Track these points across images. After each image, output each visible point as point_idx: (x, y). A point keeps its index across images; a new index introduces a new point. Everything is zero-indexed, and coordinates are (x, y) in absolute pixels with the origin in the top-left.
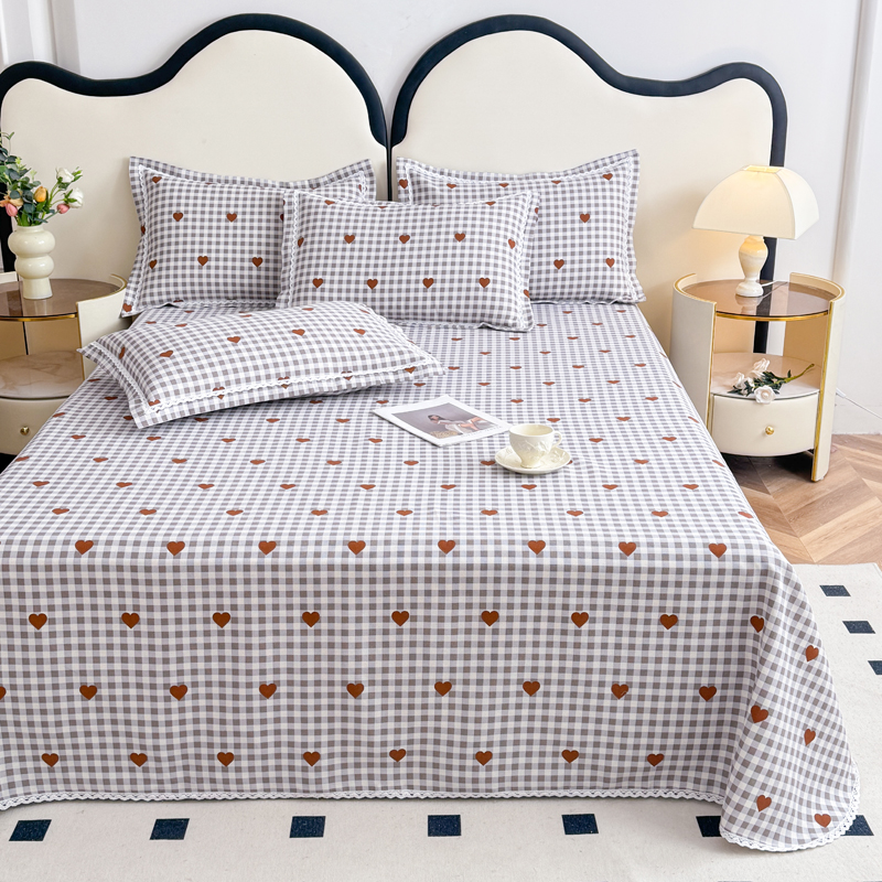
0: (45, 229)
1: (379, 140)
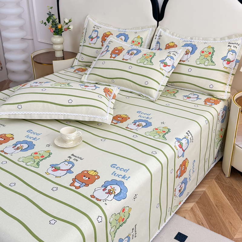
1: (155, 18)
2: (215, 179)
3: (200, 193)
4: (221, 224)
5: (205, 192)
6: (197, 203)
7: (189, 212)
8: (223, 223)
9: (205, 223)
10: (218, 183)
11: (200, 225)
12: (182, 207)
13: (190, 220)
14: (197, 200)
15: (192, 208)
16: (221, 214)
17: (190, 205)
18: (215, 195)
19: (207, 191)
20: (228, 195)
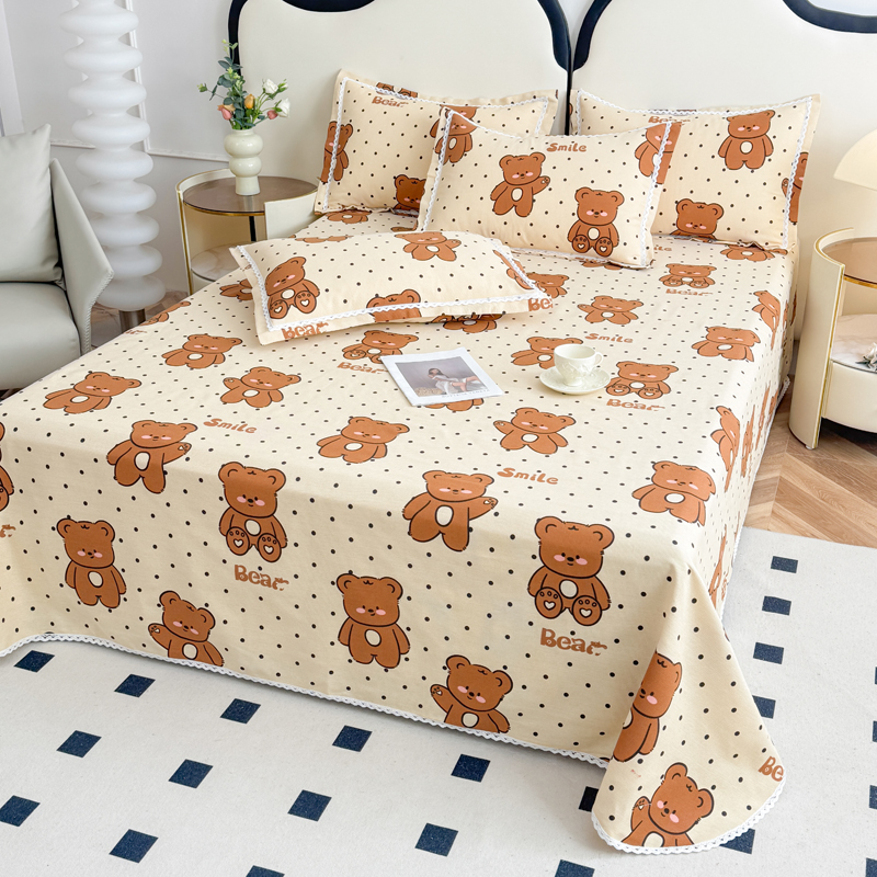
0: (255, 133)
1: (561, 63)
2: (788, 451)
3: (772, 482)
4: (854, 530)
5: (781, 479)
6: (777, 500)
7: (772, 520)
8: (855, 527)
9: (817, 533)
10: (799, 458)
11: (807, 536)
13: (783, 531)
14: (774, 495)
15: (773, 512)
16: (842, 513)
17: (766, 508)
18: (809, 482)
19: (784, 476)
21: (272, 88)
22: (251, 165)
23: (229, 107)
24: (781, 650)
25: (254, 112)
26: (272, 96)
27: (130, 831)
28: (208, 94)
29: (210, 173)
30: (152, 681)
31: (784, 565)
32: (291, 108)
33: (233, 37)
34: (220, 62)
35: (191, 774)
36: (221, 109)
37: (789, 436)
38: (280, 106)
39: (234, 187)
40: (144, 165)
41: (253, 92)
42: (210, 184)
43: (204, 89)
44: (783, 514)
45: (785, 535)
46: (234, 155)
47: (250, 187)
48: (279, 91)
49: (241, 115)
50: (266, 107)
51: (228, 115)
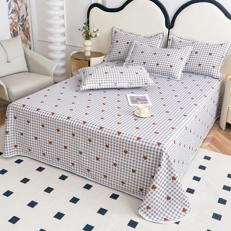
0: (90, 41)
1: (167, 28)
2: (217, 130)
3: (210, 138)
4: (229, 151)
5: (213, 137)
6: (210, 142)
7: (208, 147)
9: (219, 151)
10: (220, 132)
11: (216, 152)
12: (202, 144)
14: (210, 141)
15: (208, 145)
16: (227, 147)
18: (220, 138)
19: (214, 136)
20: (228, 137)
21: (95, 30)
22: (89, 49)
23: (85, 34)
24: (200, 178)
25: (91, 36)
26: (95, 32)
27: (32, 201)
28: (80, 31)
29: (80, 50)
30: (45, 169)
31: (207, 158)
32: (99, 35)
33: (88, 17)
34: (84, 23)
35: (49, 190)
36: (83, 35)
37: (218, 126)
38: (97, 34)
39: (84, 54)
40: (63, 47)
41: (91, 31)
42: (79, 53)
43: (79, 30)
44: (211, 146)
45: (210, 151)
46: (85, 46)
47: (88, 54)
48: (97, 31)
49: (87, 36)
50: (93, 35)
51: (84, 36)
